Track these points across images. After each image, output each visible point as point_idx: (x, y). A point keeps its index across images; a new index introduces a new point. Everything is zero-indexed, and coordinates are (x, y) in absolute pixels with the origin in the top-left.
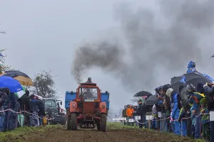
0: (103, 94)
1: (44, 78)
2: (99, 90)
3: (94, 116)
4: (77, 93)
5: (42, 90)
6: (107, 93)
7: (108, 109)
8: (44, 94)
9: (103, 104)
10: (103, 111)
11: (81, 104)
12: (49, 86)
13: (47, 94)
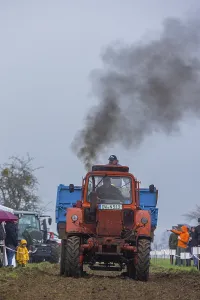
0: (144, 192)
1: (16, 171)
2: (134, 183)
3: (121, 245)
4: (84, 189)
5: (13, 197)
6: (152, 190)
7: (154, 227)
8: (18, 204)
9: (142, 215)
10: (143, 231)
11: (91, 216)
12: (26, 188)
13: (23, 204)
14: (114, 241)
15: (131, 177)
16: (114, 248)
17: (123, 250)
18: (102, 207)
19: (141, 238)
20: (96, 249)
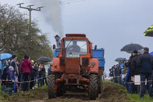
3: (79, 78)
14: (75, 76)
15: (87, 40)
16: (75, 81)
17: (80, 82)
18: (67, 56)
19: (92, 73)
20: (64, 82)
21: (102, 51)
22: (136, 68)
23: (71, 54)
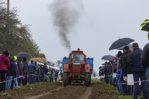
4: (69, 58)
11: (71, 66)
14: (78, 74)
15: (84, 54)
18: (74, 64)
20: (72, 77)
21: (92, 59)
22: (127, 66)
23: (75, 62)
